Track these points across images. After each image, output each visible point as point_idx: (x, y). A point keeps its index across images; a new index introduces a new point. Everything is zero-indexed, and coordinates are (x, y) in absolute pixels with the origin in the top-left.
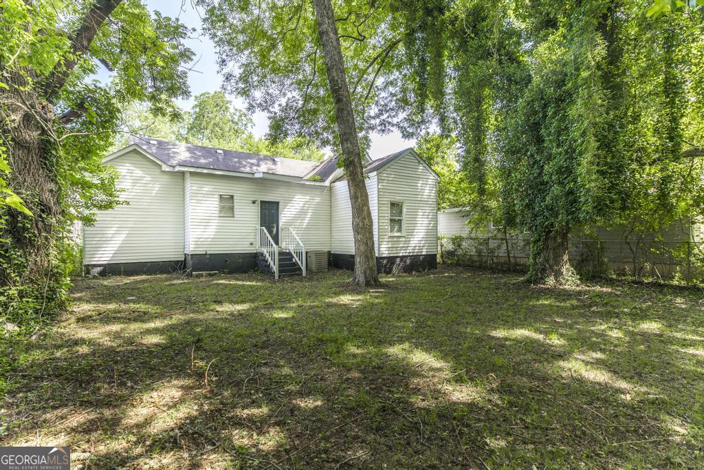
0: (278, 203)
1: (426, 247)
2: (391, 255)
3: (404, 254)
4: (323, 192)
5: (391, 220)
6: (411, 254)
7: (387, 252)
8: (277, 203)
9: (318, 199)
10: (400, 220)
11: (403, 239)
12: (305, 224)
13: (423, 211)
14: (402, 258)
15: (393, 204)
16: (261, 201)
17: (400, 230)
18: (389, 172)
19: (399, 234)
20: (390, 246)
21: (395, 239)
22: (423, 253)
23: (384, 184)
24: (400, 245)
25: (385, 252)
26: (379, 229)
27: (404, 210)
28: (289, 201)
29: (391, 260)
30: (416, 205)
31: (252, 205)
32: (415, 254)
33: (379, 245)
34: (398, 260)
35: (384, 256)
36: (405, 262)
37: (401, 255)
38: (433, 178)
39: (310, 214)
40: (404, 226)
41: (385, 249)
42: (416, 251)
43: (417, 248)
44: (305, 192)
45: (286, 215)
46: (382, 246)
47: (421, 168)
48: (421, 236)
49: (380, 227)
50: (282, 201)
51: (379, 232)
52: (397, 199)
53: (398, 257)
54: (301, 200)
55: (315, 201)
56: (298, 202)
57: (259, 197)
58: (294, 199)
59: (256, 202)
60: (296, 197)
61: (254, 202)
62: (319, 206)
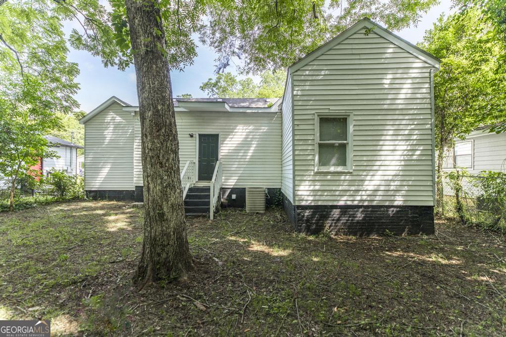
0: (218, 135)
1: (403, 193)
2: (320, 203)
3: (349, 203)
4: (272, 120)
5: (320, 145)
6: (366, 204)
7: (311, 198)
8: (216, 136)
9: (265, 129)
10: (343, 147)
11: (347, 177)
12: (248, 157)
13: (395, 127)
14: (345, 209)
15: (325, 120)
16: (199, 135)
17: (343, 162)
18: (315, 67)
19: (340, 169)
20: (317, 188)
21: (329, 177)
22: (396, 203)
23: (307, 88)
24: (340, 188)
25: (306, 198)
26: (294, 160)
27: (351, 129)
28: (229, 132)
29: (321, 212)
30: (379, 117)
31: (190, 139)
32: (375, 203)
33: (294, 186)
34: (336, 213)
35: (304, 203)
36: (354, 216)
37: (342, 203)
38: (420, 65)
39: (255, 145)
40: (350, 155)
41: (308, 193)
42: (378, 198)
43: (380, 193)
44: (250, 122)
45: (226, 148)
46: (301, 188)
47: (390, 50)
48: (393, 173)
49: (296, 158)
50: (221, 133)
51: (294, 165)
52: (335, 109)
53: (336, 207)
54: (244, 131)
55: (262, 131)
56: (241, 134)
57: (197, 130)
58: (235, 131)
59: (194, 136)
60: (238, 128)
61: (192, 136)
62: (266, 137)
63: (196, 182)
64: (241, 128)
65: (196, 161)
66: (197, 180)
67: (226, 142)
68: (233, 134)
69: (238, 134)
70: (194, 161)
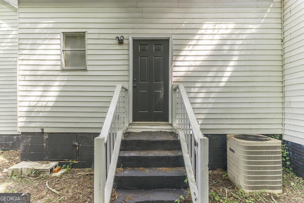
0: (167, 41)
8: (165, 42)
12: (225, 79)
16: (134, 40)
28: (189, 35)
31: (118, 47)
45: (183, 63)
54: (215, 32)
55: (249, 31)
56: (211, 37)
57: (130, 31)
58: (200, 32)
59: (125, 42)
60: (205, 26)
61: (121, 42)
62: (253, 42)
63: (130, 124)
64: (210, 26)
65: (130, 86)
66: (131, 121)
67: (183, 53)
68: (197, 37)
69: (205, 37)
70: (127, 87)
